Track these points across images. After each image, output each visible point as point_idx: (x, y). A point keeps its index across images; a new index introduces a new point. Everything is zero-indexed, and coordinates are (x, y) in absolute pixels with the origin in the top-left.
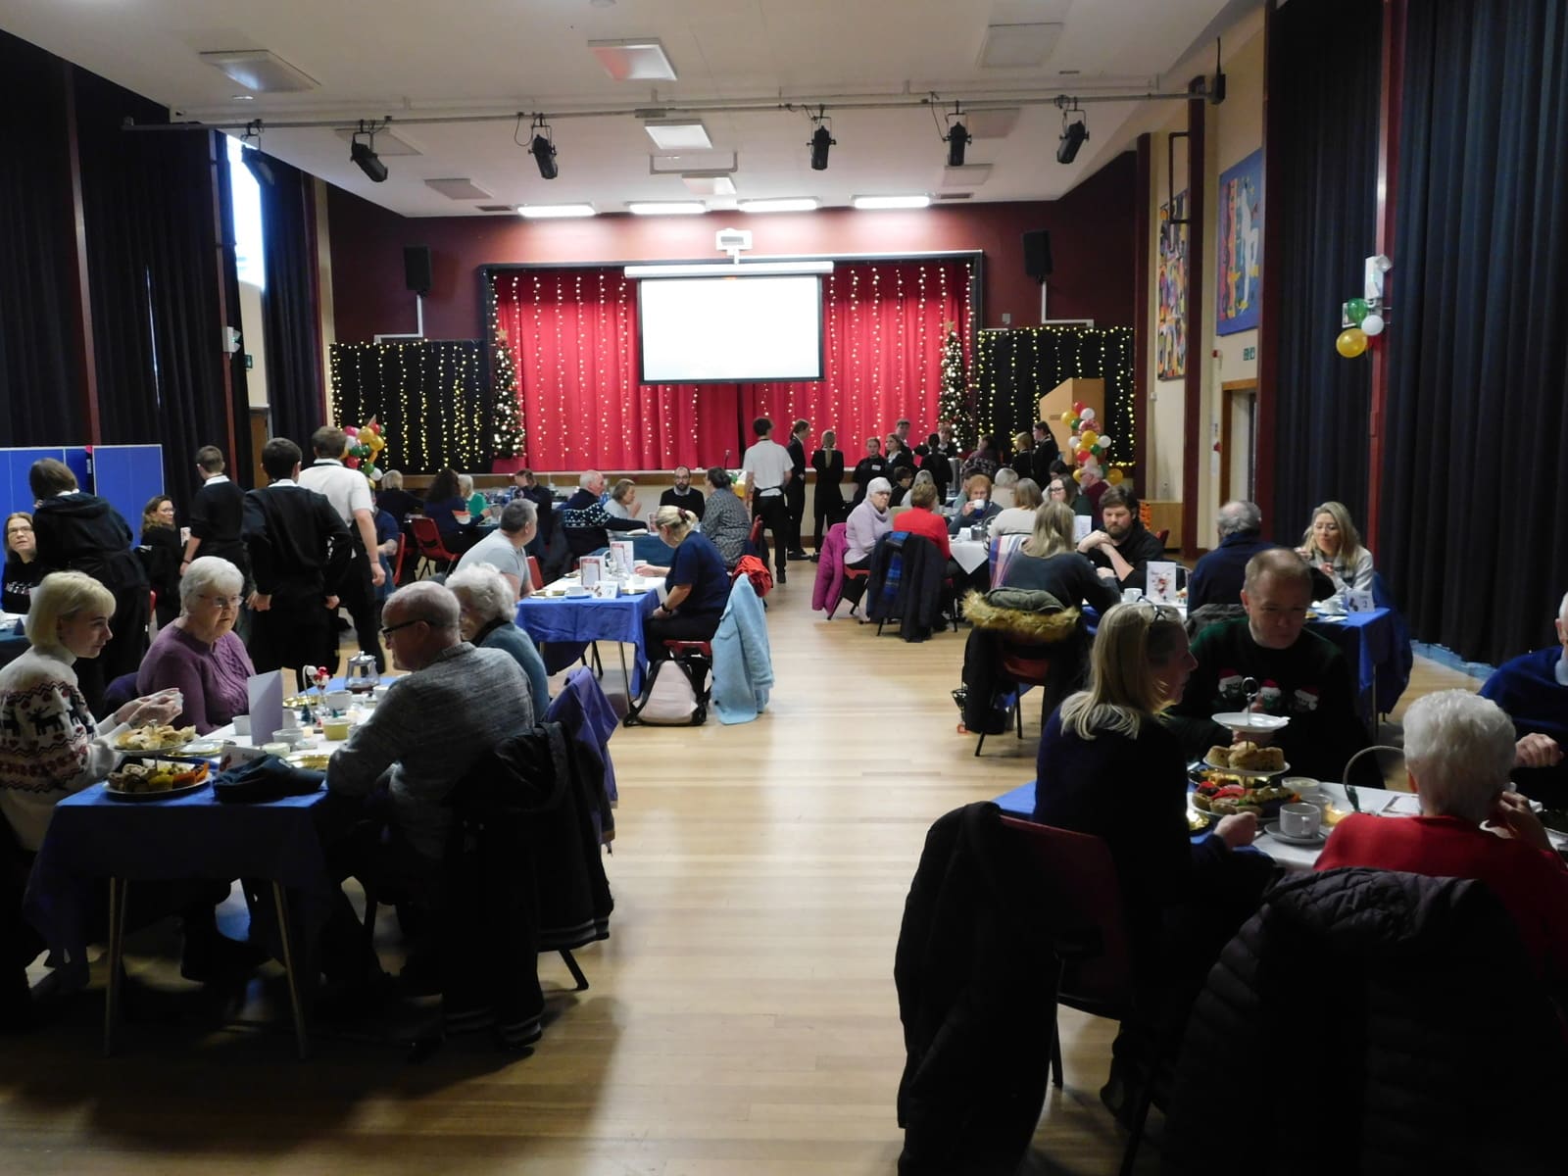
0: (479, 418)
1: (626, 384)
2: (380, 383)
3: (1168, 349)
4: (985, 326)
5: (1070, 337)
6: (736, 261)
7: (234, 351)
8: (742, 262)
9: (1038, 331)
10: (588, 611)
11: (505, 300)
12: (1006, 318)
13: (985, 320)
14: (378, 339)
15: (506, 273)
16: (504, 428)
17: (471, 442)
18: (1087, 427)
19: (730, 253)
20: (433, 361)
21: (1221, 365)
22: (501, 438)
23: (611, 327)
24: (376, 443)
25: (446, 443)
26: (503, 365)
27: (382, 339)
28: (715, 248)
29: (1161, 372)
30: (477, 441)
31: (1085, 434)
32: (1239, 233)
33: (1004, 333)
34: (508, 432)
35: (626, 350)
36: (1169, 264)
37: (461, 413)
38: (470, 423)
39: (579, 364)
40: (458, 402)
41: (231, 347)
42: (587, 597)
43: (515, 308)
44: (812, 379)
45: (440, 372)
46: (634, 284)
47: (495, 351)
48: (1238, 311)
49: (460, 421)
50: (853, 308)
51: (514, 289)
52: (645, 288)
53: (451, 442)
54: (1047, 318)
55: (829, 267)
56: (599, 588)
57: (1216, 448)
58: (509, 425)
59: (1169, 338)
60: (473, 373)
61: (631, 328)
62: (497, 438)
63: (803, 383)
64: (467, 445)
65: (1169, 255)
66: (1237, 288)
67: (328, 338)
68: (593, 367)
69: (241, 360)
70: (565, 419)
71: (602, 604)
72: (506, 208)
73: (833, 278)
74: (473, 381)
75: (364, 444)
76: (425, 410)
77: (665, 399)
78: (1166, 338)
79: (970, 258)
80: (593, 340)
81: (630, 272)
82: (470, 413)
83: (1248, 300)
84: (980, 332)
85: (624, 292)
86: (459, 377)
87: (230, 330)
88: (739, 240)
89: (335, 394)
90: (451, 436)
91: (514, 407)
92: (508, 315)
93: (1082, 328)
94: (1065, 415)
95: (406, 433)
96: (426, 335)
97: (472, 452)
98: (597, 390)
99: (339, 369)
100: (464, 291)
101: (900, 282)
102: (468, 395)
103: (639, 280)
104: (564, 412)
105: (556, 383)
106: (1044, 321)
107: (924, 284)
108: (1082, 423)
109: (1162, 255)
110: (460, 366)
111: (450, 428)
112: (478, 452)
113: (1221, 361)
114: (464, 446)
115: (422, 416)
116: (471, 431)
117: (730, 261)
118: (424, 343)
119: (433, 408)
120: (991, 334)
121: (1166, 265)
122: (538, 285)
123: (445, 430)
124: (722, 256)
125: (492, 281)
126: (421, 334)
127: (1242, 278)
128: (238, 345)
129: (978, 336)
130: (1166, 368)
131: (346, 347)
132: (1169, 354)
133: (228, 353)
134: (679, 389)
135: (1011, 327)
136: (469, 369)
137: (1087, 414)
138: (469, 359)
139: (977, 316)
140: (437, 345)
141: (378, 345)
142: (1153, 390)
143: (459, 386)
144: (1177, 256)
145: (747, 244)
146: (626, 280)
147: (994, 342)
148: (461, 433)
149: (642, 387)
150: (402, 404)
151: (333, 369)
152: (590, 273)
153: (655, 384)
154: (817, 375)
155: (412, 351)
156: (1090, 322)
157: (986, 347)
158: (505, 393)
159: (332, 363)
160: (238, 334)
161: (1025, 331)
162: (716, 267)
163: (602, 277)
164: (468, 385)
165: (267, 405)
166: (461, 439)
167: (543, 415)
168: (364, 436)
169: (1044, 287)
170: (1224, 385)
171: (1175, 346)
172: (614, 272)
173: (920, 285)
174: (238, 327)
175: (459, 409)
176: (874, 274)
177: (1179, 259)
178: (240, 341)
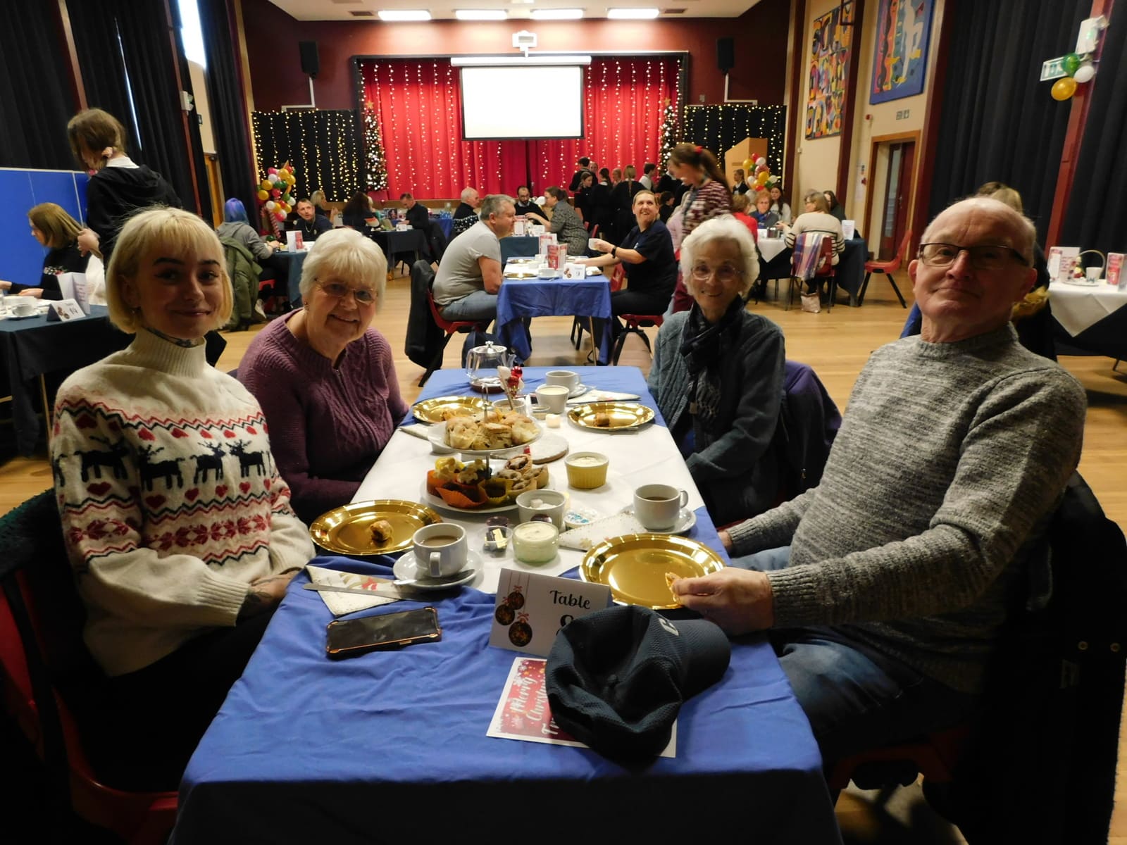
0: (356, 163)
1: (453, 140)
2: (287, 140)
3: (818, 117)
4: (689, 103)
5: (742, 111)
6: (526, 55)
7: (190, 110)
8: (530, 55)
9: (723, 107)
10: (565, 291)
11: (370, 82)
12: (702, 98)
13: (688, 99)
14: (284, 109)
15: (370, 62)
16: (374, 170)
17: (351, 180)
18: (761, 170)
19: (522, 50)
20: (322, 124)
21: (871, 125)
22: (372, 177)
23: (441, 103)
24: (290, 180)
25: (334, 181)
26: (371, 126)
27: (287, 109)
28: (511, 44)
29: (809, 133)
30: (355, 179)
31: (761, 174)
32: (900, 30)
33: (701, 108)
34: (376, 173)
35: (452, 117)
36: (821, 60)
37: (344, 160)
38: (350, 167)
39: (420, 126)
40: (342, 152)
41: (187, 107)
42: (557, 278)
43: (376, 87)
44: (576, 138)
45: (328, 131)
46: (457, 70)
47: (364, 117)
48: (894, 85)
49: (343, 166)
50: (603, 89)
51: (375, 73)
52: (465, 74)
53: (338, 180)
54: (729, 98)
55: (588, 60)
56: (568, 270)
57: (863, 182)
58: (377, 168)
59: (819, 110)
60: (351, 132)
61: (455, 101)
62: (369, 177)
63: (569, 140)
64: (349, 182)
65: (822, 53)
66: (895, 68)
67: (251, 108)
68: (430, 130)
69: (194, 117)
70: (413, 164)
71: (578, 284)
72: (369, 14)
73: (590, 68)
74: (351, 138)
75: (283, 180)
76: (319, 158)
77: (479, 150)
78: (815, 111)
79: (680, 56)
80: (429, 111)
81: (455, 62)
82: (350, 160)
83: (906, 76)
84: (686, 107)
85: (451, 76)
86: (341, 135)
87: (185, 93)
88: (530, 39)
89: (257, 147)
90: (338, 176)
91: (379, 156)
92: (372, 93)
93: (750, 105)
94: (745, 162)
95: (307, 174)
96: (317, 106)
97: (352, 187)
98: (434, 144)
99: (259, 130)
100: (341, 74)
101: (634, 72)
102: (348, 147)
103: (461, 67)
104: (412, 159)
105: (406, 140)
106: (726, 100)
107: (650, 73)
108: (757, 167)
109: (814, 53)
110: (342, 127)
111: (337, 170)
112: (356, 187)
113: (871, 122)
114: (347, 183)
115: (317, 162)
116: (351, 172)
117: (522, 55)
118: (316, 111)
119: (324, 156)
120: (692, 109)
121: (818, 61)
122: (392, 71)
123: (334, 171)
124: (517, 52)
125: (360, 68)
126: (313, 105)
127: (901, 62)
128: (192, 106)
129: (684, 110)
130: (814, 131)
131: (262, 114)
132: (818, 121)
133: (185, 111)
134: (489, 144)
135: (705, 104)
136: (347, 129)
137: (761, 161)
138: (347, 122)
139: (684, 96)
140: (325, 113)
141: (284, 113)
142: (799, 146)
143: (341, 142)
144: (830, 52)
145: (534, 44)
146: (451, 68)
147: (694, 113)
148: (344, 174)
149: (463, 142)
150: (303, 154)
151: (255, 129)
152: (427, 62)
153: (471, 140)
154: (579, 134)
155: (308, 117)
156: (755, 102)
157: (689, 116)
158: (373, 146)
159: (254, 125)
160: (191, 98)
161: (714, 106)
162: (513, 60)
163: (435, 66)
164: (347, 140)
165: (214, 152)
166: (345, 178)
167: (398, 162)
168: (282, 175)
169: (727, 78)
170: (873, 138)
171: (825, 114)
172: (444, 62)
173: (647, 74)
174: (191, 92)
175: (342, 157)
176: (617, 66)
177: (832, 55)
178: (193, 102)
